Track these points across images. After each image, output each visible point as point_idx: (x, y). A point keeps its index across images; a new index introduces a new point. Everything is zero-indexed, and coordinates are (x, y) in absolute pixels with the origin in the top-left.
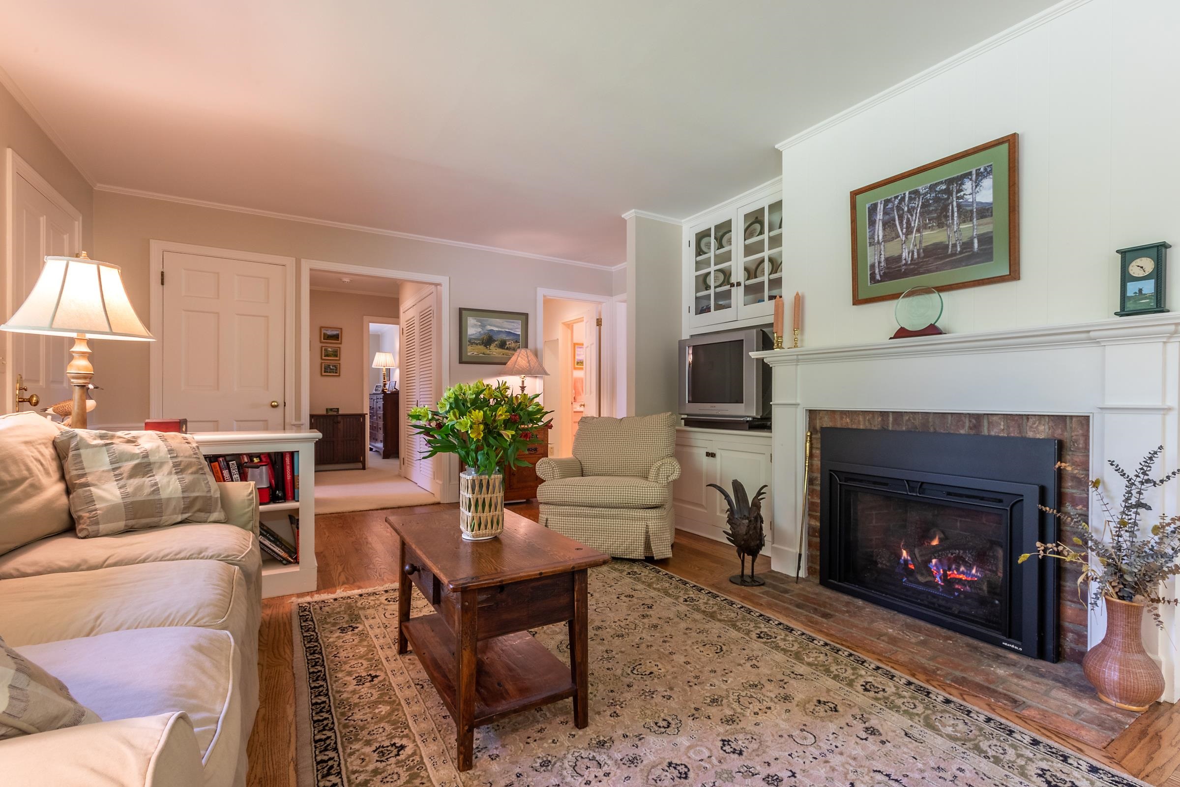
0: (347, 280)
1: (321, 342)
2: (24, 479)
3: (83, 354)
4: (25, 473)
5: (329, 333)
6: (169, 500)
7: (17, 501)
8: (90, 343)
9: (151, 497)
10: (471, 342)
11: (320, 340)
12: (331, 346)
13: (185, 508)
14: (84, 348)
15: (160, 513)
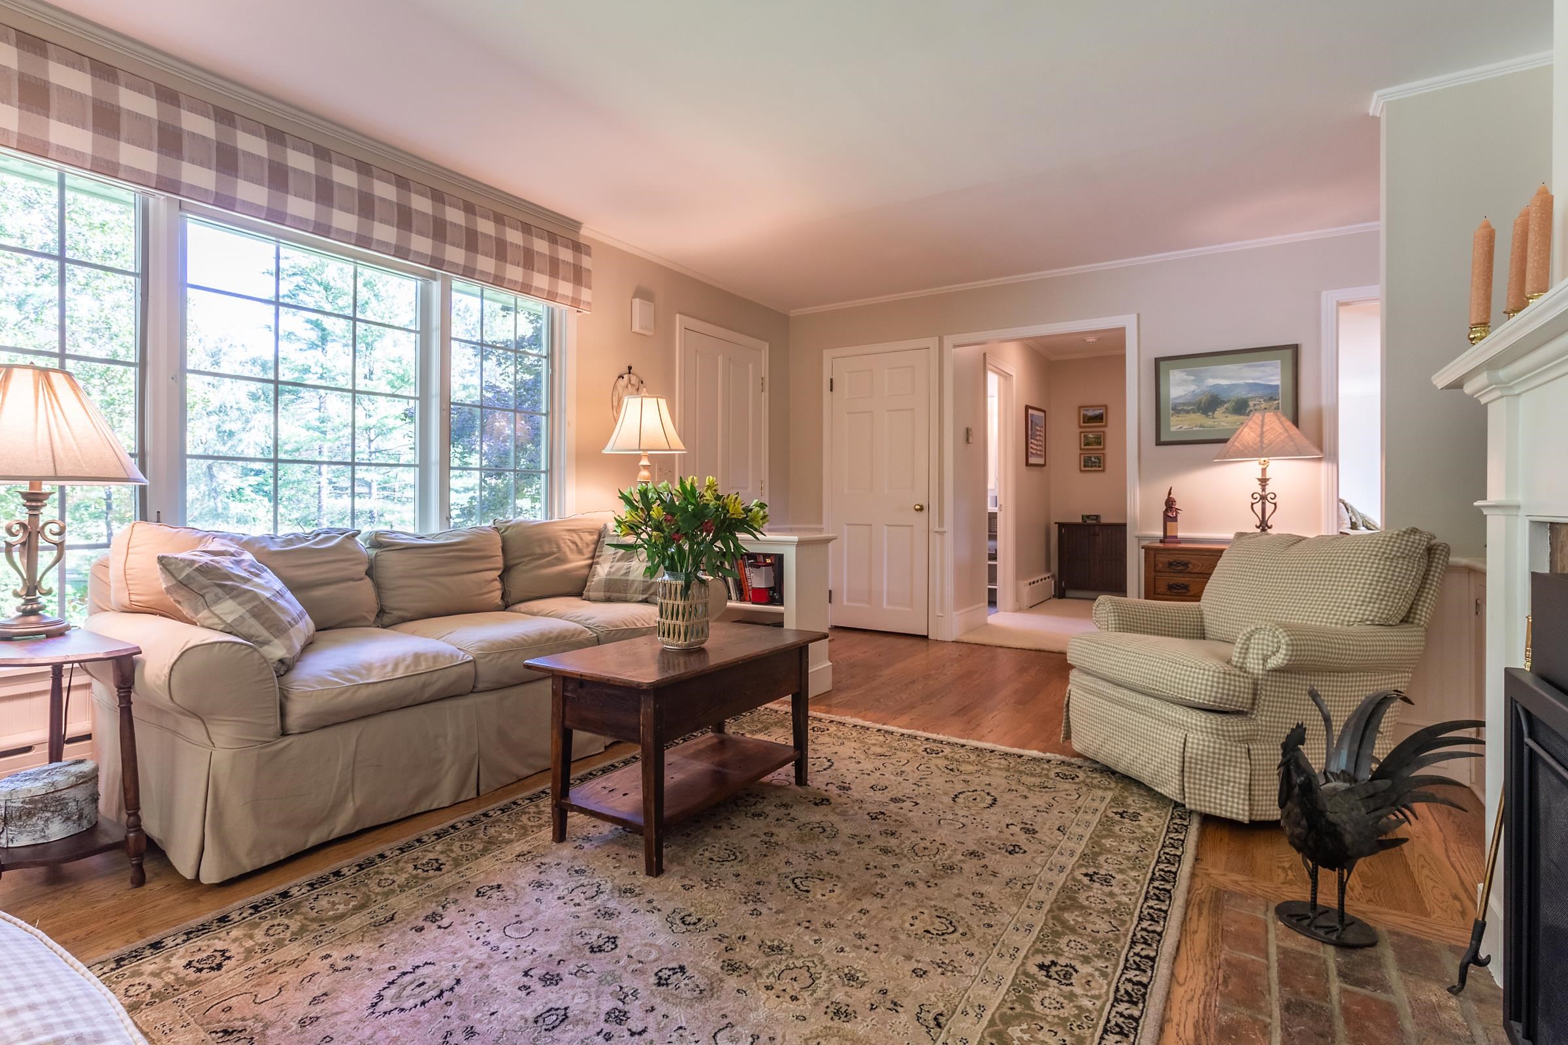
0: (1091, 339)
1: (1081, 427)
2: (553, 553)
3: (645, 467)
4: (555, 550)
5: (1090, 413)
6: (633, 581)
7: (543, 566)
8: (650, 457)
9: (623, 578)
10: (1178, 410)
11: (1079, 423)
12: (1093, 431)
13: (644, 590)
14: (645, 462)
15: (625, 591)
